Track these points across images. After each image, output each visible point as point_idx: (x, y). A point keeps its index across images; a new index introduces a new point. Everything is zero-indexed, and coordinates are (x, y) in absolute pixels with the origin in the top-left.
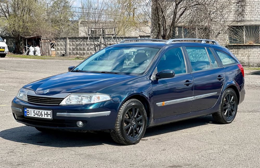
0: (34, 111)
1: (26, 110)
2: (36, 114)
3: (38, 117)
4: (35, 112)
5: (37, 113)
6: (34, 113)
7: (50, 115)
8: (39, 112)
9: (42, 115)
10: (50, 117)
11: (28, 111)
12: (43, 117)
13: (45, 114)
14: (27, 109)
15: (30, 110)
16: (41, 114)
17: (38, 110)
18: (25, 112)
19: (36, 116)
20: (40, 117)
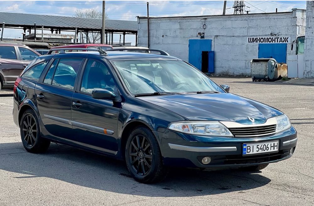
0: (257, 146)
1: (245, 147)
2: (260, 149)
3: (263, 152)
4: (259, 147)
5: (262, 147)
6: (257, 148)
7: (277, 146)
8: (264, 146)
9: (268, 149)
10: (276, 149)
11: (249, 148)
12: (269, 151)
13: (271, 147)
14: (247, 145)
15: (251, 145)
16: (267, 147)
17: (263, 144)
18: (243, 150)
19: (260, 151)
20: (266, 151)
